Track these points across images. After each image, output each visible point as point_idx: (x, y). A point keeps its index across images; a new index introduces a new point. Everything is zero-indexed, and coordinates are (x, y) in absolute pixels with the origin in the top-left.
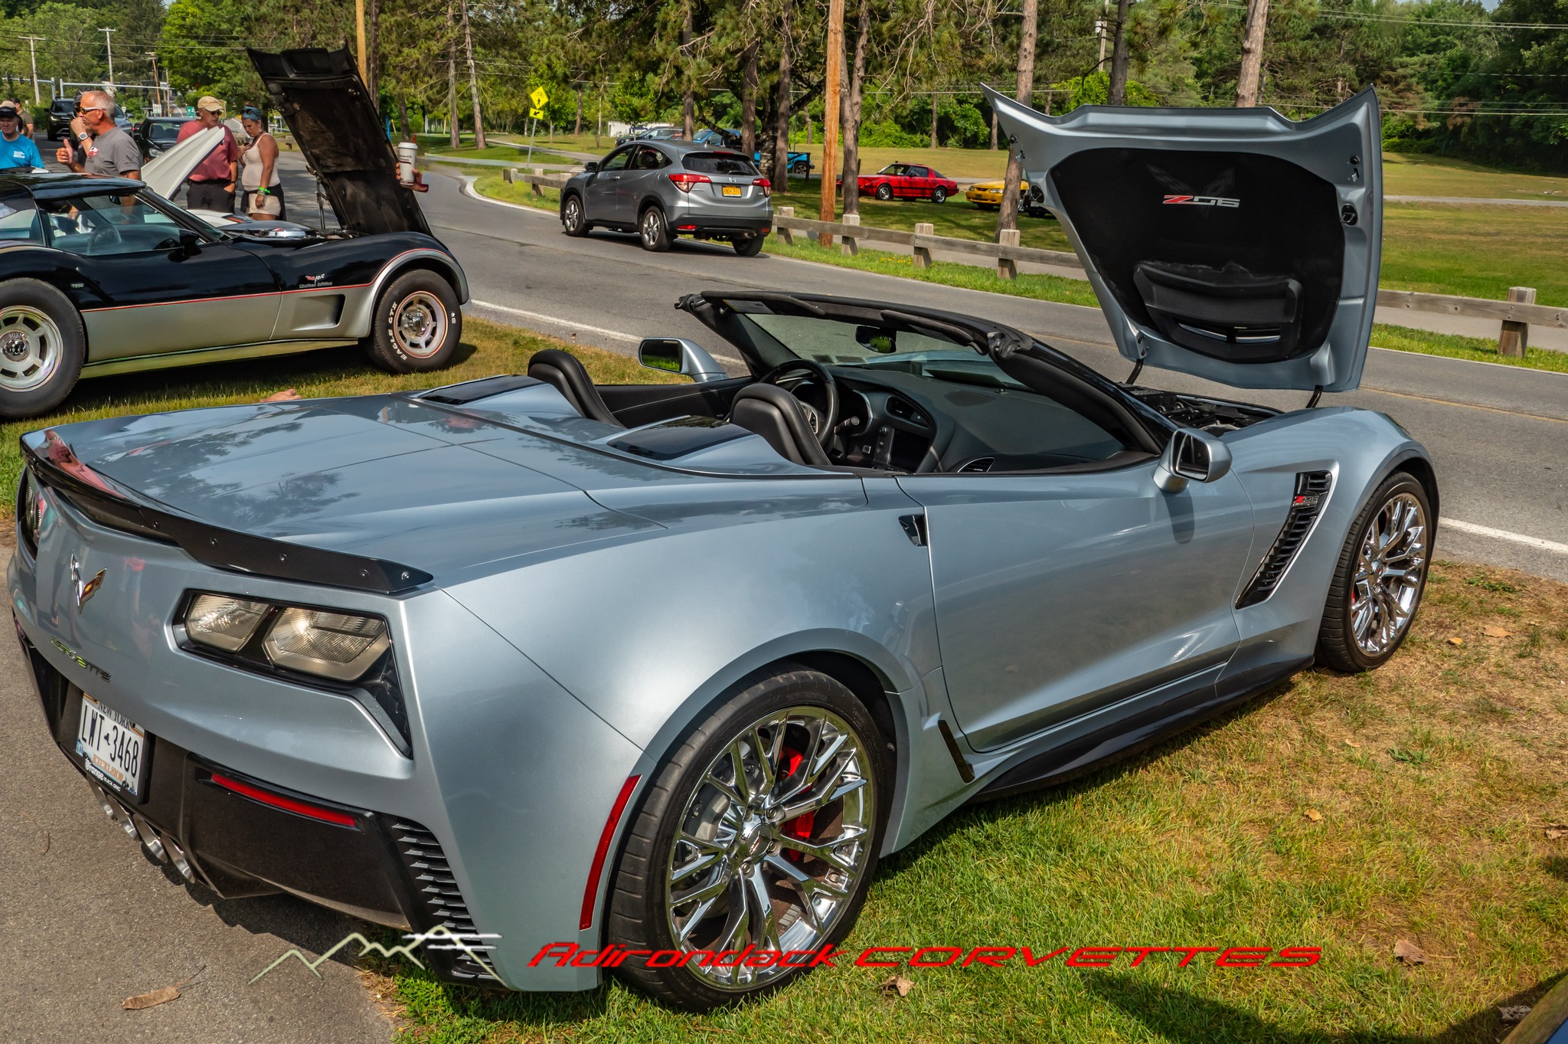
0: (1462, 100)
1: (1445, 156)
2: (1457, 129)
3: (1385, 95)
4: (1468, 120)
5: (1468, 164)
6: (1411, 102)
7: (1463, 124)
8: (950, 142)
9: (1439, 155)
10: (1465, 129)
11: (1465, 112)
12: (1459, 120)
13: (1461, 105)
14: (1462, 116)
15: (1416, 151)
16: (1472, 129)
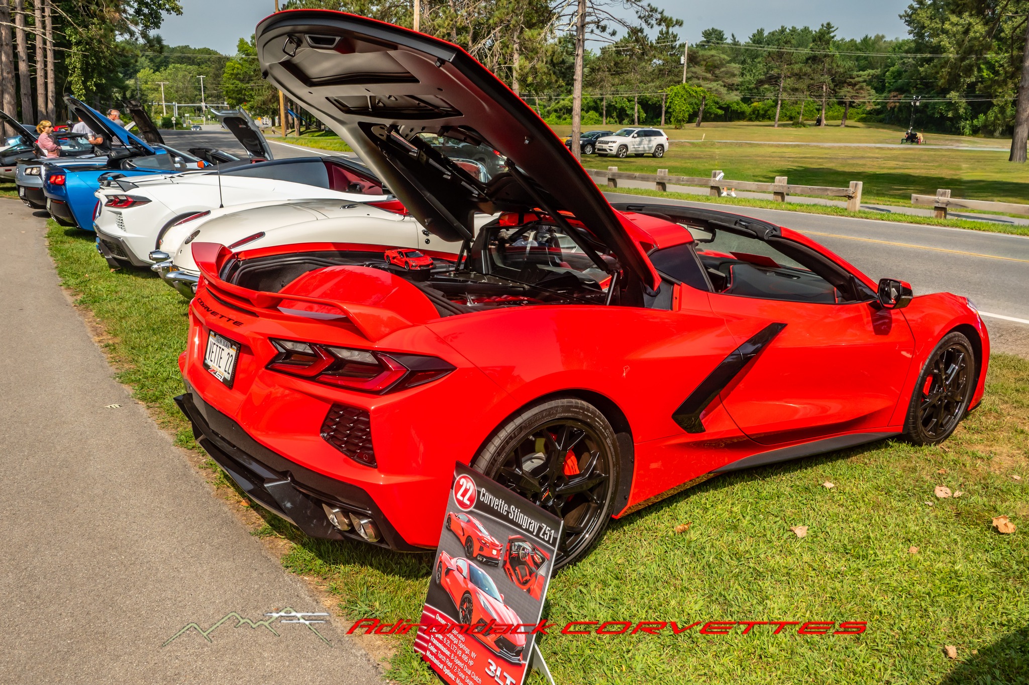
0: (895, 94)
1: (888, 123)
2: (893, 109)
3: (849, 92)
4: (898, 104)
5: (899, 128)
6: (863, 95)
7: (895, 106)
8: (624, 122)
9: (885, 123)
10: (896, 109)
11: (894, 100)
12: (892, 105)
13: (894, 97)
14: (895, 102)
15: (874, 122)
16: (900, 109)
